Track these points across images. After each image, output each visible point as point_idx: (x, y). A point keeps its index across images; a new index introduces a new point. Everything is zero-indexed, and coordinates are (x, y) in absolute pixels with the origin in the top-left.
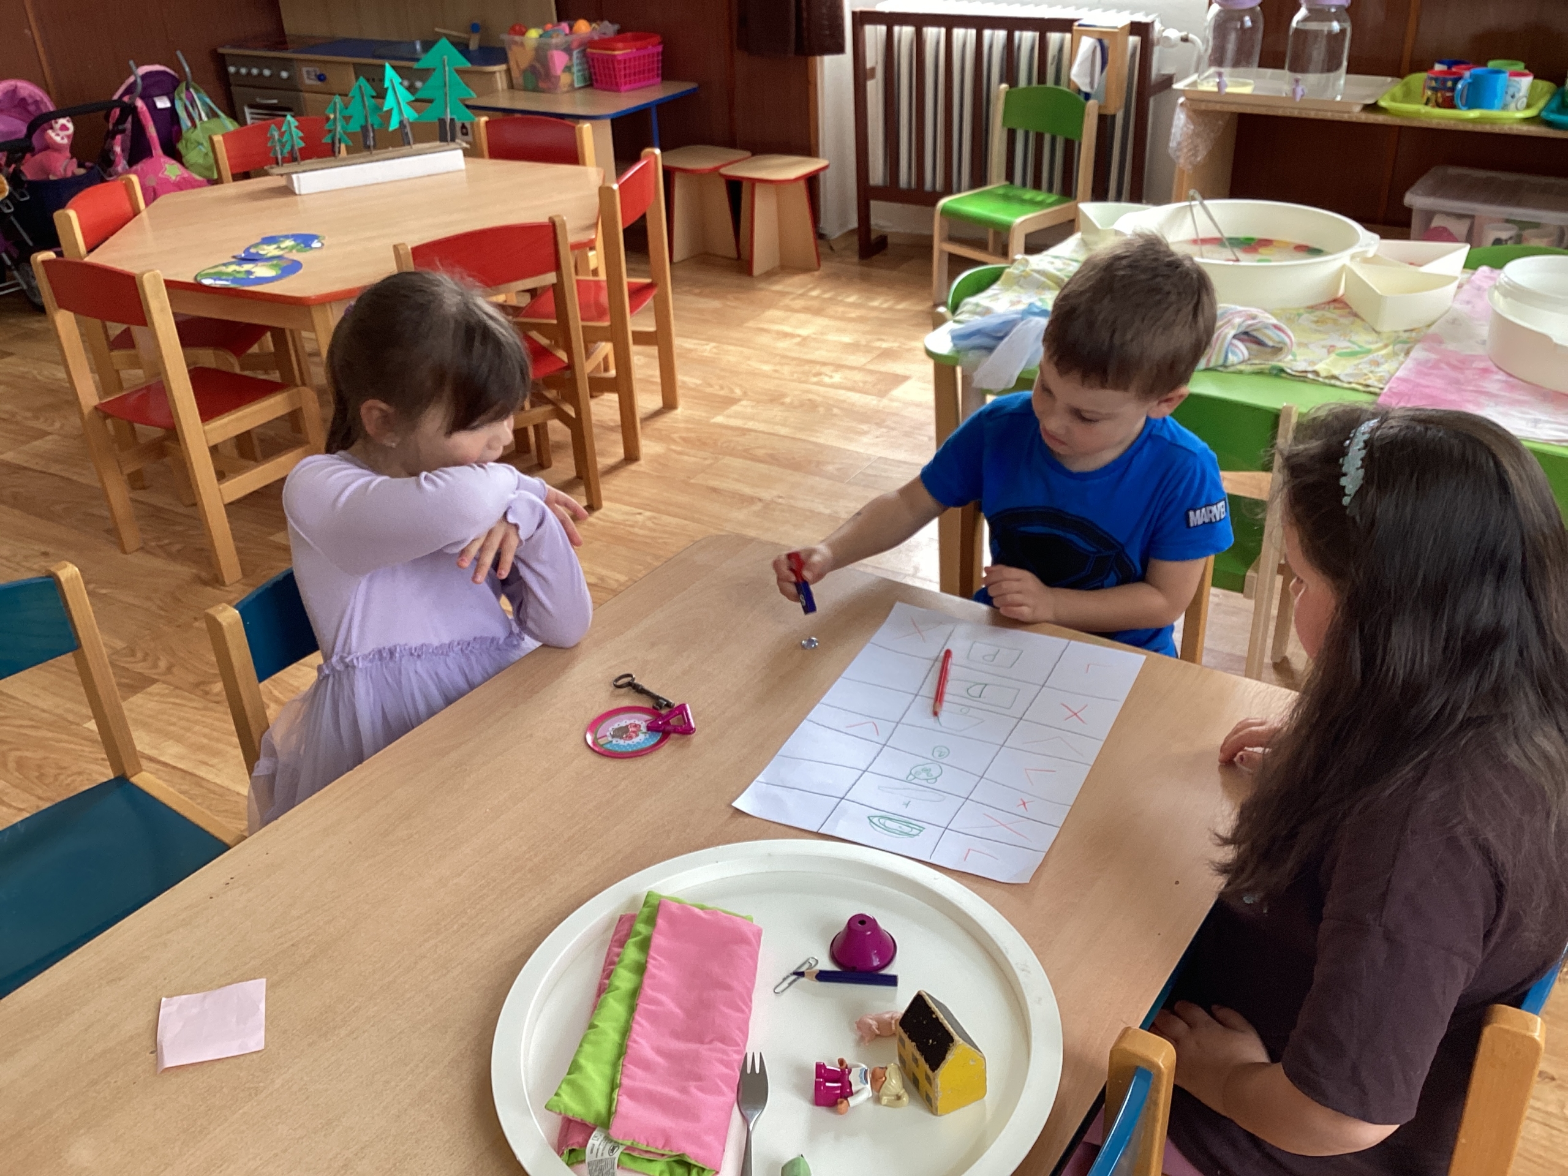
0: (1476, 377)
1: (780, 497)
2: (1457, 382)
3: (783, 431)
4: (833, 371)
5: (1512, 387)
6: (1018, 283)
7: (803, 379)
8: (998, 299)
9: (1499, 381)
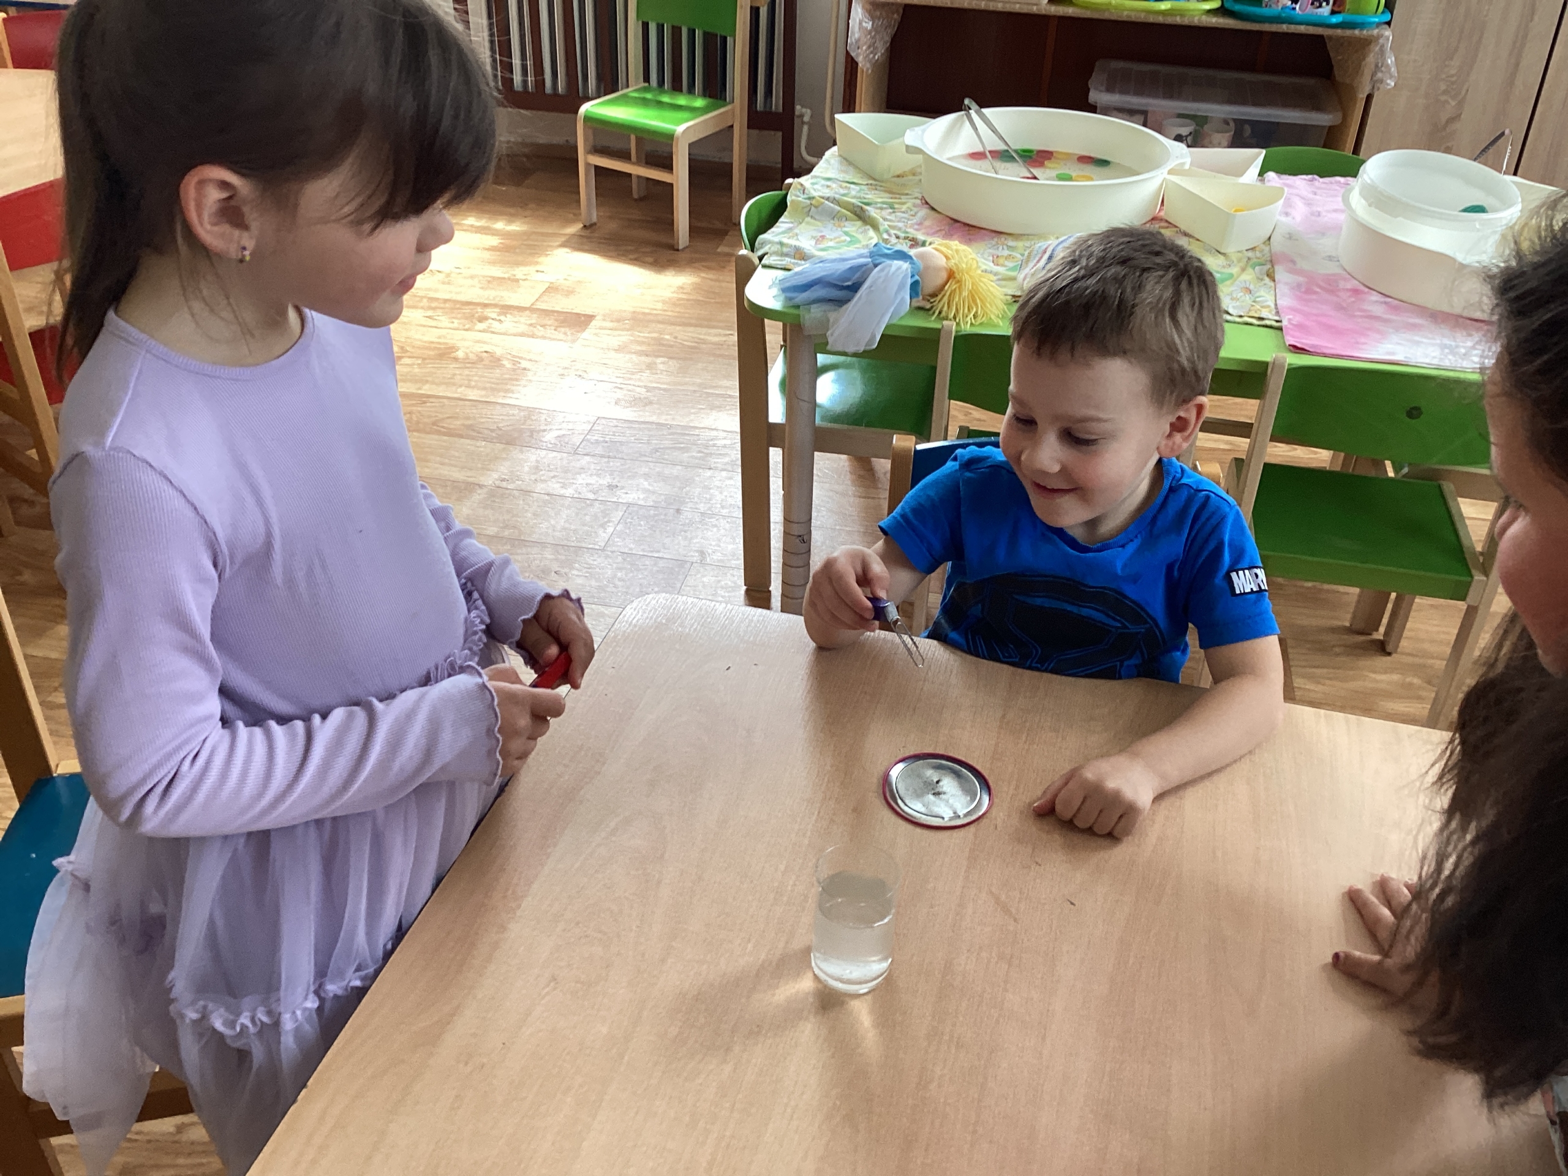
0: (1353, 299)
1: (503, 480)
2: (1340, 308)
3: (473, 394)
4: (499, 314)
5: (1395, 309)
6: (808, 214)
7: (467, 326)
8: (797, 235)
9: (1377, 302)
